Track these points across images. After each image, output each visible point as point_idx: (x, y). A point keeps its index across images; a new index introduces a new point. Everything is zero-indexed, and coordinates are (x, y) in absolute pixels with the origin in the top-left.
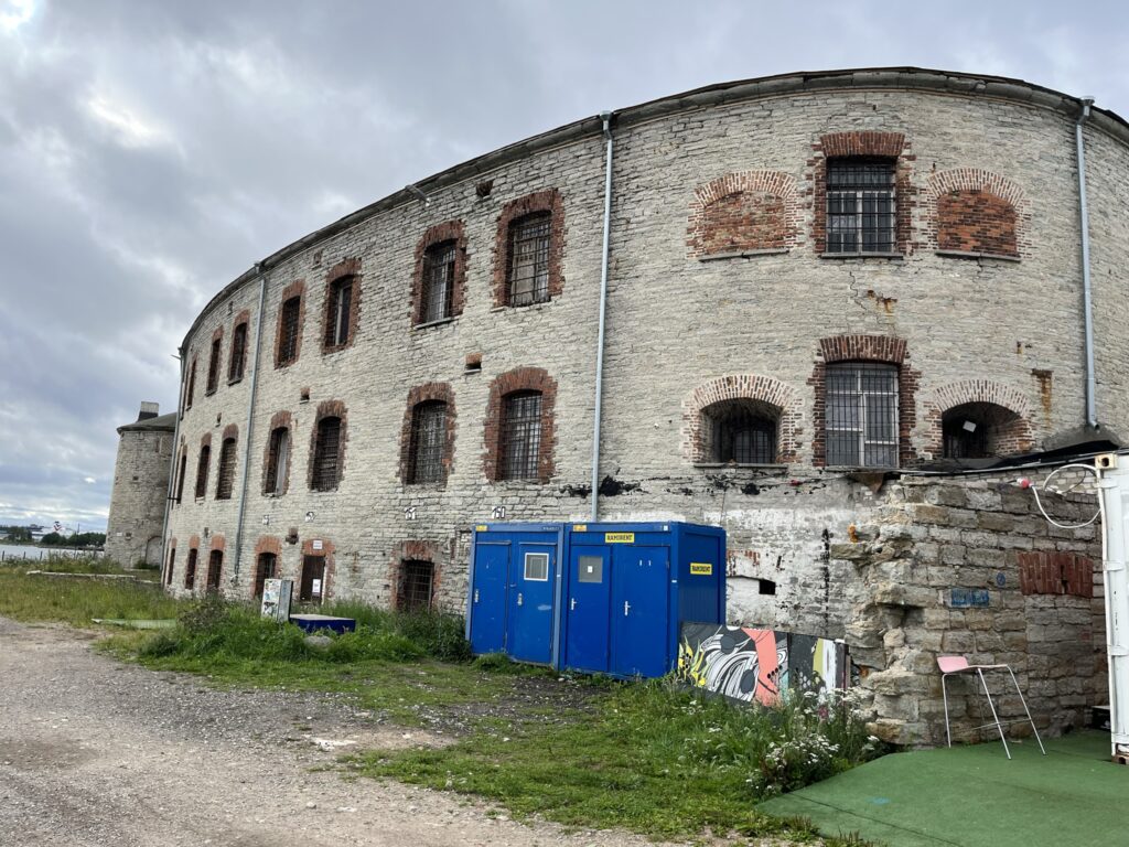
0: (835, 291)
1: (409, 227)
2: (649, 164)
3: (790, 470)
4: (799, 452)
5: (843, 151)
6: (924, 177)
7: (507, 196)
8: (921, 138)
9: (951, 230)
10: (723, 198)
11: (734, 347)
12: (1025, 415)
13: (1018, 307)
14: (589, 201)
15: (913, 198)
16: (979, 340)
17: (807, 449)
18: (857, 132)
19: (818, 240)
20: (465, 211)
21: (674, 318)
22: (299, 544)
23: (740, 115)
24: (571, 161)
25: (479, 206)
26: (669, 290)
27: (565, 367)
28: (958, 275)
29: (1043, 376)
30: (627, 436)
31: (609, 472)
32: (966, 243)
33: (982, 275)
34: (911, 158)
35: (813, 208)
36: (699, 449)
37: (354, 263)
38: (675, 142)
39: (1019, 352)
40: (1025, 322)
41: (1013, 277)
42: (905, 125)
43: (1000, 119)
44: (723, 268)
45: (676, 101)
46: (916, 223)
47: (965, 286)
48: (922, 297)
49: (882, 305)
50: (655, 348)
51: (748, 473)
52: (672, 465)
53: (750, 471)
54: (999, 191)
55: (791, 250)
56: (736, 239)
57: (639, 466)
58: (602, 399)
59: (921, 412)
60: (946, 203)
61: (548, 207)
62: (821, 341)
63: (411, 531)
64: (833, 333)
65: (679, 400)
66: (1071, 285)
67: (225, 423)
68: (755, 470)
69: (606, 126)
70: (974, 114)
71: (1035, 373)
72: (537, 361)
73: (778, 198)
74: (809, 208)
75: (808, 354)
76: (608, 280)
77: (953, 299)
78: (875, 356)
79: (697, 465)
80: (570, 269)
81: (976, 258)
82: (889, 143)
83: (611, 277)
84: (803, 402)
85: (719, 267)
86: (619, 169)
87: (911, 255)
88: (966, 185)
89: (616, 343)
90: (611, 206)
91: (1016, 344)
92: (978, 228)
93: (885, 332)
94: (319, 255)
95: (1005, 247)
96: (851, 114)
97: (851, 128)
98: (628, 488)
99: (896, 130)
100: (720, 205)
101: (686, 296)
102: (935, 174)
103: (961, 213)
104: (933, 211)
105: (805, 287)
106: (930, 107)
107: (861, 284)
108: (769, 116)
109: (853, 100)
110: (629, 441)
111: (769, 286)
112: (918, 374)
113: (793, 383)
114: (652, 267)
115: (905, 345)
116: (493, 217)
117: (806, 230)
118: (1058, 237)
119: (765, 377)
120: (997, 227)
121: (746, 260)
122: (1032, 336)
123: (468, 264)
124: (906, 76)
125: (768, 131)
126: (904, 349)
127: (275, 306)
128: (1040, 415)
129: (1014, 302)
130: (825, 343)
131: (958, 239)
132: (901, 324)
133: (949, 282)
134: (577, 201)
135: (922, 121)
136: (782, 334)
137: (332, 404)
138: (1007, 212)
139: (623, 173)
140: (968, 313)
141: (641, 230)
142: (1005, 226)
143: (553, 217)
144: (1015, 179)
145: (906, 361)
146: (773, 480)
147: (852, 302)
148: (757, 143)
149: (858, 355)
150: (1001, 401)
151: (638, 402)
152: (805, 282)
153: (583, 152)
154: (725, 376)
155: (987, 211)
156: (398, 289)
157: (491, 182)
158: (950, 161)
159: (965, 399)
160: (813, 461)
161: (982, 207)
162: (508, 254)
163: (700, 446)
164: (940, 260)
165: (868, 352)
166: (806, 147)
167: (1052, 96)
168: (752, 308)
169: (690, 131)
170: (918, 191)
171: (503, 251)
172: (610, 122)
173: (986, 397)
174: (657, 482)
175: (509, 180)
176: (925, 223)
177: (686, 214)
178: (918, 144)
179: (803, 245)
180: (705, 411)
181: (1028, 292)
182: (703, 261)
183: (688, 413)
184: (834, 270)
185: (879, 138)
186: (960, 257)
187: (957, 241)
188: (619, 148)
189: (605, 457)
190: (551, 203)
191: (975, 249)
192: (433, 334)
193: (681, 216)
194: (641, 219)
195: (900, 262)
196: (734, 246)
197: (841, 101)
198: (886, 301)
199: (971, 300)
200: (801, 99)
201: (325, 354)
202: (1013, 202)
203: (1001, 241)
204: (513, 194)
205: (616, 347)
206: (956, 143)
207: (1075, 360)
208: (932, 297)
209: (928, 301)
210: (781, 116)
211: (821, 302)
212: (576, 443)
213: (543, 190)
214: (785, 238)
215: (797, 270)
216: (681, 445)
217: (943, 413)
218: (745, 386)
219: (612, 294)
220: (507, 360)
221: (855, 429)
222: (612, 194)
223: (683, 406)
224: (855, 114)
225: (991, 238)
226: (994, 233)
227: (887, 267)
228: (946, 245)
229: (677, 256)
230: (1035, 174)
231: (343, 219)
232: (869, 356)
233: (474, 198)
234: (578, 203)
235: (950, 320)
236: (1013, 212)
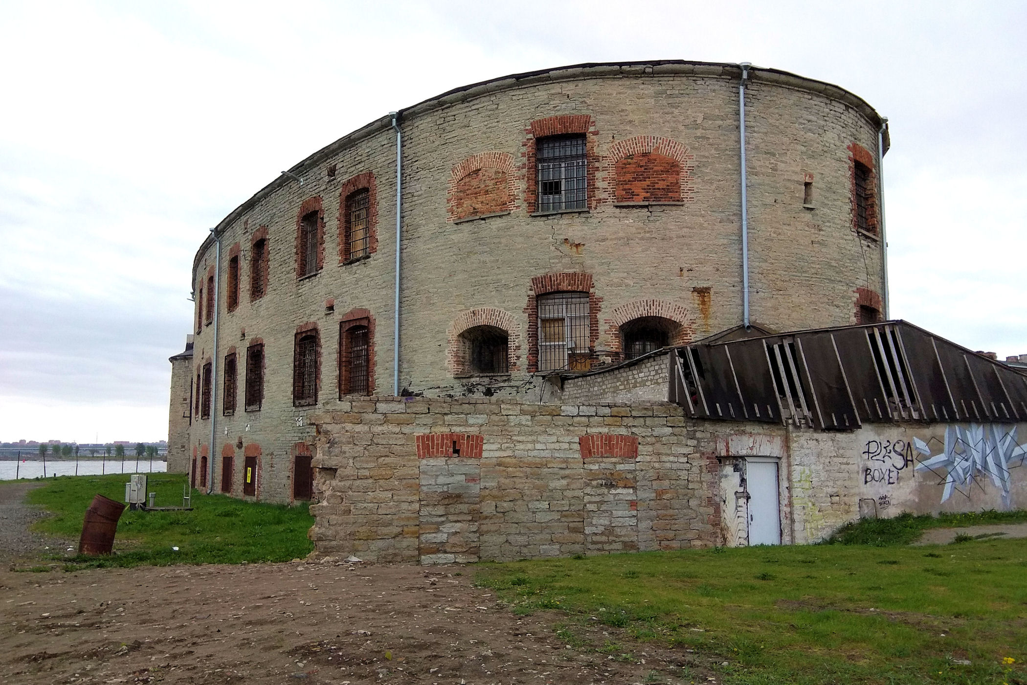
0: (541, 241)
1: (293, 201)
2: (423, 150)
3: (512, 377)
4: (518, 363)
5: (547, 133)
6: (605, 147)
7: (345, 177)
8: (602, 117)
9: (626, 187)
10: (469, 174)
11: (477, 287)
12: (685, 323)
13: (681, 240)
14: (390, 180)
15: (597, 164)
16: (648, 269)
17: (524, 361)
18: (556, 117)
19: (530, 203)
20: (322, 189)
21: (440, 268)
22: (243, 449)
23: (478, 109)
24: (379, 149)
25: (329, 184)
26: (437, 246)
27: (380, 307)
28: (632, 220)
29: (702, 292)
30: (415, 358)
31: (405, 384)
32: (638, 195)
33: (651, 219)
34: (596, 133)
35: (526, 179)
36: (458, 365)
37: (264, 229)
38: (439, 132)
39: (681, 276)
40: (687, 251)
41: (678, 218)
42: (591, 108)
43: (668, 92)
44: (470, 228)
45: (436, 101)
46: (599, 184)
47: (637, 229)
48: (604, 240)
49: (574, 249)
50: (431, 290)
51: (487, 380)
52: (441, 378)
53: (488, 379)
54: (666, 152)
55: (512, 211)
56: (477, 206)
57: (423, 379)
58: (400, 331)
59: (602, 327)
60: (622, 166)
61: (367, 185)
62: (533, 279)
63: (300, 435)
64: (540, 273)
65: (445, 329)
66: (732, 218)
67: (206, 356)
68: (491, 378)
69: (394, 123)
70: (646, 92)
71: (695, 290)
72: (364, 304)
73: (503, 172)
74: (523, 179)
75: (524, 290)
76: (401, 240)
77: (628, 240)
78: (569, 287)
79: (457, 376)
80: (381, 234)
81: (646, 207)
82: (579, 123)
83: (404, 238)
84: (521, 326)
85: (466, 227)
86: (406, 155)
87: (596, 208)
88: (639, 149)
89: (408, 288)
90: (402, 184)
91: (679, 270)
92: (648, 182)
93: (577, 270)
94: (246, 223)
95: (670, 194)
96: (552, 103)
97: (553, 114)
98: (417, 395)
99: (585, 112)
100: (467, 180)
101: (448, 250)
102: (614, 144)
103: (634, 173)
104: (612, 173)
105: (520, 239)
106: (610, 91)
107: (559, 234)
108: (497, 108)
109: (553, 91)
110: (416, 361)
111: (498, 240)
112: (601, 299)
113: (514, 312)
114: (427, 229)
115: (591, 278)
116: (337, 193)
117: (522, 196)
118: (719, 181)
119: (497, 309)
120: (664, 180)
121: (483, 222)
122: (693, 262)
123: (325, 229)
124: (587, 70)
125: (496, 120)
126: (591, 281)
127: (226, 264)
128: (699, 322)
129: (678, 237)
130: (535, 280)
131: (633, 194)
132: (588, 262)
133: (625, 227)
134: (383, 180)
135: (603, 103)
136: (506, 276)
137: (257, 339)
138: (673, 167)
139: (409, 158)
140: (640, 249)
141: (420, 201)
142: (671, 179)
143: (370, 193)
144: (680, 140)
145: (592, 290)
146: (502, 384)
147: (553, 248)
148: (489, 130)
149: (558, 288)
150: (666, 314)
151: (422, 331)
152: (521, 235)
153: (386, 142)
154: (472, 309)
155: (656, 168)
156: (289, 250)
157: (336, 165)
158: (627, 132)
159: (636, 315)
160: (527, 369)
161: (651, 166)
162: (346, 222)
163: (458, 363)
164: (618, 210)
165: (564, 286)
166: (521, 132)
167: (712, 67)
168: (486, 258)
169: (447, 124)
170: (601, 159)
171: (343, 220)
172: (397, 120)
173: (654, 312)
174: (432, 390)
175: (345, 165)
176: (606, 182)
177: (447, 188)
178: (601, 122)
179: (519, 209)
180: (462, 335)
181: (690, 228)
182: (457, 224)
183: (450, 339)
184: (540, 223)
185: (571, 120)
186: (633, 207)
187: (632, 195)
188: (406, 138)
189: (403, 374)
190: (369, 182)
191: (646, 199)
192: (308, 284)
193: (443, 190)
194: (420, 193)
195: (587, 215)
196: (475, 212)
197: (544, 93)
198: (578, 245)
199: (642, 239)
200: (517, 93)
201: (252, 301)
202: (679, 158)
203: (667, 190)
204: (347, 176)
205: (408, 291)
206: (631, 117)
207: (734, 277)
208: (611, 239)
209: (608, 243)
210: (504, 108)
211: (532, 250)
212: (387, 365)
213: (364, 172)
214: (508, 204)
215: (516, 227)
216: (446, 362)
217: (620, 327)
218: (484, 316)
219: (405, 251)
220: (348, 303)
221: (561, 343)
222: (402, 174)
223: (447, 333)
224: (554, 102)
225: (659, 189)
226: (662, 184)
227: (578, 220)
228: (623, 199)
229: (442, 220)
230: (699, 133)
231: (255, 195)
232: (565, 289)
233: (326, 179)
234: (384, 182)
235: (624, 256)
236: (678, 166)
